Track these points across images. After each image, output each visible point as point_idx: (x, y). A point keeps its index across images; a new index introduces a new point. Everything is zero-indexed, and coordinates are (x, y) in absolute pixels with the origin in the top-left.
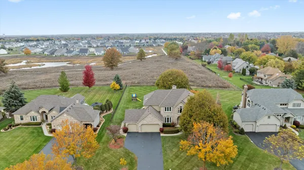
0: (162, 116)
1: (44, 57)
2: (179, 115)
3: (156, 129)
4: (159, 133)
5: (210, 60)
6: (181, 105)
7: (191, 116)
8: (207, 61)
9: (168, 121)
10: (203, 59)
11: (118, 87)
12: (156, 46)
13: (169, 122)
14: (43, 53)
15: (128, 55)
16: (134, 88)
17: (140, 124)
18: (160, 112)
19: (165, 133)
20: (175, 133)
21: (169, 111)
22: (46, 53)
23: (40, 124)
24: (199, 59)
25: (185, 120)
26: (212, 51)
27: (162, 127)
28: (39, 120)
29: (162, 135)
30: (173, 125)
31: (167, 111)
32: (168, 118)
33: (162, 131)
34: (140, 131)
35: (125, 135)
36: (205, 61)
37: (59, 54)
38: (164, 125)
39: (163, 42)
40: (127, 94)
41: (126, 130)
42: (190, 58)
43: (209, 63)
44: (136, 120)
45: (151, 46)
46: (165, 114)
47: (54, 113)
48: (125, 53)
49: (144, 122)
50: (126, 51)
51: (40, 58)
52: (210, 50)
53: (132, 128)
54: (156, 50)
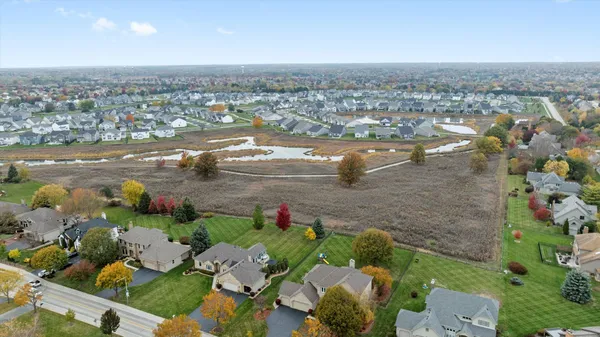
1: (278, 134)
3: (306, 309)
4: (306, 314)
8: (533, 182)
10: (528, 179)
11: (313, 236)
12: (489, 115)
14: (280, 125)
16: (339, 238)
17: (293, 299)
19: (312, 316)
22: (283, 126)
23: (213, 274)
28: (213, 270)
29: (309, 316)
33: (310, 312)
35: (276, 306)
37: (300, 132)
41: (279, 302)
42: (509, 170)
43: (529, 191)
44: (290, 294)
47: (225, 266)
48: (405, 135)
49: (296, 298)
51: (272, 135)
53: (286, 302)
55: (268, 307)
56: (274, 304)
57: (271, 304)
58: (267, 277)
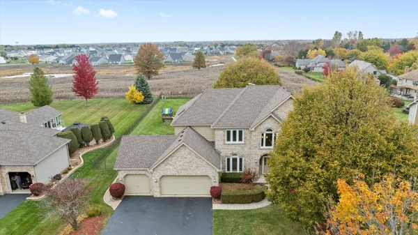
0: (218, 153)
1: (57, 67)
2: (264, 152)
3: (202, 190)
4: (208, 202)
5: (309, 66)
6: (270, 124)
7: (308, 154)
8: (303, 67)
9: (235, 168)
10: (297, 65)
11: (139, 97)
12: (224, 54)
13: (238, 171)
14: (58, 62)
15: (180, 65)
16: (174, 100)
17: (157, 175)
18: (213, 144)
19: (224, 202)
20: (253, 201)
21: (237, 142)
22: (61, 62)
24: (289, 66)
25: (286, 164)
26: (311, 53)
27: (217, 184)
29: (217, 206)
30: (248, 179)
31: (232, 142)
32: (235, 160)
33: (217, 194)
34: (157, 195)
35: (115, 204)
36: (300, 69)
38: (224, 179)
39: (234, 49)
40: (158, 110)
42: (276, 65)
43: (307, 70)
44: (147, 163)
45: (217, 54)
46: (227, 148)
48: (176, 61)
49: (169, 169)
50: (178, 59)
51: (51, 68)
52: (307, 51)
53: (136, 187)
54: (223, 58)
55: (91, 209)
56: (107, 198)
57: (98, 201)
58: (71, 152)
